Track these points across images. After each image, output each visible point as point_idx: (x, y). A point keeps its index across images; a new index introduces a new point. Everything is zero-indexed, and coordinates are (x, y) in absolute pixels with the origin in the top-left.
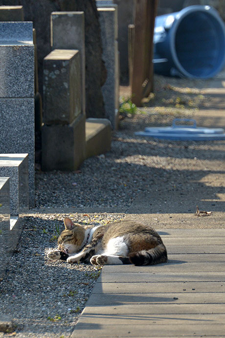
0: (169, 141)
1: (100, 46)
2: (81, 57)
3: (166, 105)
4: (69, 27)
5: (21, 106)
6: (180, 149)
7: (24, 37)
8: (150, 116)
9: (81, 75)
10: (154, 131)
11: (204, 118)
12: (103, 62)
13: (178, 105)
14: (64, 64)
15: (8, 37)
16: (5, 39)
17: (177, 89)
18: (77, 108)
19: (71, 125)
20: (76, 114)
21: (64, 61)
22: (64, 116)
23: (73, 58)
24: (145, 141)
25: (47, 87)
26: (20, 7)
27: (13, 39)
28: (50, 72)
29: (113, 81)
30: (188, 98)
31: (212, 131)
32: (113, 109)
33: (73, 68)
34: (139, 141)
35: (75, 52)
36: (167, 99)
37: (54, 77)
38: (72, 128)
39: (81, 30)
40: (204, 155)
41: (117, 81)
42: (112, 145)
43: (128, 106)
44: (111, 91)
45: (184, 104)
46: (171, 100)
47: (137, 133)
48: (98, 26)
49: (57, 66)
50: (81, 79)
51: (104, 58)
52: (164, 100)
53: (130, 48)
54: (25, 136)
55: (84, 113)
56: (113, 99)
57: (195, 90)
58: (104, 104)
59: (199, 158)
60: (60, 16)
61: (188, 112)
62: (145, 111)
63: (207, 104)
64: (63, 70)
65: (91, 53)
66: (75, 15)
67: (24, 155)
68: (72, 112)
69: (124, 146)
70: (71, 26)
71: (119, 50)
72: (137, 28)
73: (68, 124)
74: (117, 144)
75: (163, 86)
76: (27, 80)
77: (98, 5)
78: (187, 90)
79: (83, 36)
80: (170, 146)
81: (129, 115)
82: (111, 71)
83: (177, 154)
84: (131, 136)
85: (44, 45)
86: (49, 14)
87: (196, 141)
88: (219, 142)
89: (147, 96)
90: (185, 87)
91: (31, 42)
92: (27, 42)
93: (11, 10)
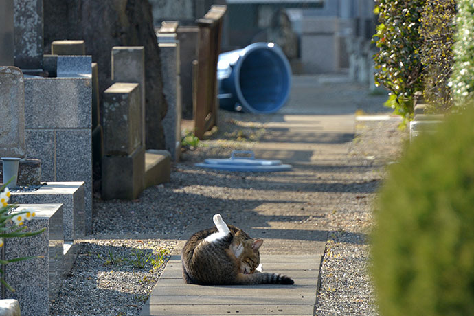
0: (228, 172)
1: (161, 80)
2: (140, 91)
3: (228, 138)
4: (129, 61)
5: (78, 137)
6: (238, 180)
7: (84, 71)
8: (212, 148)
9: (141, 108)
10: (214, 162)
11: (263, 151)
12: (164, 96)
13: (239, 139)
14: (124, 97)
15: (68, 71)
17: (240, 123)
18: (136, 140)
19: (130, 156)
20: (136, 146)
21: (124, 94)
22: (123, 147)
23: (132, 91)
24: (204, 172)
25: (107, 119)
26: (81, 42)
27: (73, 72)
28: (110, 105)
29: (174, 114)
30: (250, 131)
31: (269, 163)
32: (174, 141)
33: (132, 102)
34: (199, 171)
35: (136, 85)
36: (230, 132)
37: (114, 109)
38: (131, 159)
39: (142, 65)
40: (260, 186)
41: (179, 116)
42: (172, 176)
43: (190, 139)
44: (173, 124)
45: (246, 137)
46: (233, 134)
47: (197, 165)
48: (159, 61)
49: (117, 99)
50: (141, 111)
51: (165, 92)
52: (226, 134)
53: (195, 84)
54: (83, 165)
55: (144, 144)
56: (174, 132)
57: (258, 125)
58: (164, 137)
59: (255, 188)
60: (121, 51)
61: (248, 145)
62: (207, 143)
63: (268, 137)
64: (123, 103)
65: (152, 88)
66: (135, 50)
67: (80, 184)
68: (131, 143)
69: (183, 176)
70: (132, 60)
71: (181, 84)
72: (201, 64)
73: (127, 155)
74: (177, 175)
75: (227, 120)
76: (84, 112)
77: (159, 41)
78: (250, 124)
79: (142, 70)
80: (228, 176)
81: (192, 148)
82: (173, 105)
83: (234, 184)
84: (191, 167)
85: (104, 77)
86: (111, 50)
87: (253, 172)
88: (276, 173)
89: (210, 130)
90: (248, 121)
91: (90, 76)
92: (86, 75)
93: (73, 45)
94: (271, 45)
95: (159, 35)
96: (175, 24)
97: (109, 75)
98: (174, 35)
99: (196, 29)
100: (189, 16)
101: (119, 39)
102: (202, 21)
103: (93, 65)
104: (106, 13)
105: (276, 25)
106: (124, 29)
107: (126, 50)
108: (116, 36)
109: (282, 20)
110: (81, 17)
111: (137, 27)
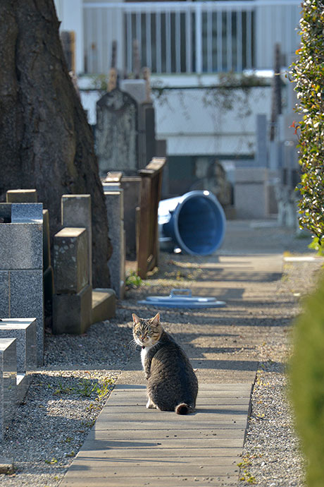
0: (168, 308)
1: (106, 225)
2: (88, 235)
3: (168, 278)
4: (77, 208)
5: (31, 277)
6: (177, 316)
7: (35, 217)
8: (153, 287)
9: (88, 251)
10: (155, 299)
11: (200, 289)
12: (109, 239)
13: (178, 278)
14: (72, 240)
15: (21, 217)
16: (19, 218)
17: (179, 264)
18: (84, 280)
19: (78, 294)
20: (83, 285)
21: (73, 238)
22: (72, 286)
23: (80, 235)
24: (146, 309)
25: (57, 261)
26: (34, 190)
27: (25, 218)
28: (60, 247)
29: (119, 256)
30: (188, 271)
31: (205, 300)
32: (118, 279)
33: (80, 244)
34: (141, 308)
35: (83, 229)
36: (169, 272)
37: (63, 252)
38: (79, 297)
39: (88, 211)
40: (196, 321)
41: (123, 257)
42: (117, 312)
43: (134, 279)
44: (117, 265)
45: (184, 277)
46: (173, 274)
47: (140, 302)
48: (104, 208)
49: (66, 242)
50: (88, 253)
51: (110, 236)
52: (166, 274)
53: (138, 229)
54: (35, 303)
55: (91, 284)
56: (118, 272)
57: (195, 265)
58: (110, 276)
59: (192, 323)
60: (70, 198)
61: (186, 284)
62: (149, 283)
63: (205, 277)
64: (71, 246)
65: (98, 232)
66: (82, 198)
67: (33, 319)
68: (80, 282)
69: (127, 313)
70: (80, 207)
71: (125, 228)
72: (143, 210)
73: (76, 293)
74: (122, 311)
75: (167, 261)
76: (36, 254)
77: (104, 189)
78: (188, 265)
79: (89, 215)
80: (168, 312)
81: (135, 286)
82: (117, 247)
83: (173, 319)
84: (134, 304)
85: (54, 222)
86: (61, 197)
87: (191, 309)
88: (212, 309)
89: (151, 270)
90: (186, 262)
91: (41, 221)
92: (37, 221)
93: (26, 193)
94: (206, 193)
95: (104, 184)
96: (120, 174)
97: (59, 220)
98: (118, 184)
99: (139, 179)
100: (132, 167)
101: (68, 188)
102: (143, 171)
103: (45, 211)
104: (56, 165)
105: (211, 175)
106: (72, 179)
107: (75, 198)
108: (65, 185)
109: (217, 170)
110: (33, 168)
111: (85, 176)
